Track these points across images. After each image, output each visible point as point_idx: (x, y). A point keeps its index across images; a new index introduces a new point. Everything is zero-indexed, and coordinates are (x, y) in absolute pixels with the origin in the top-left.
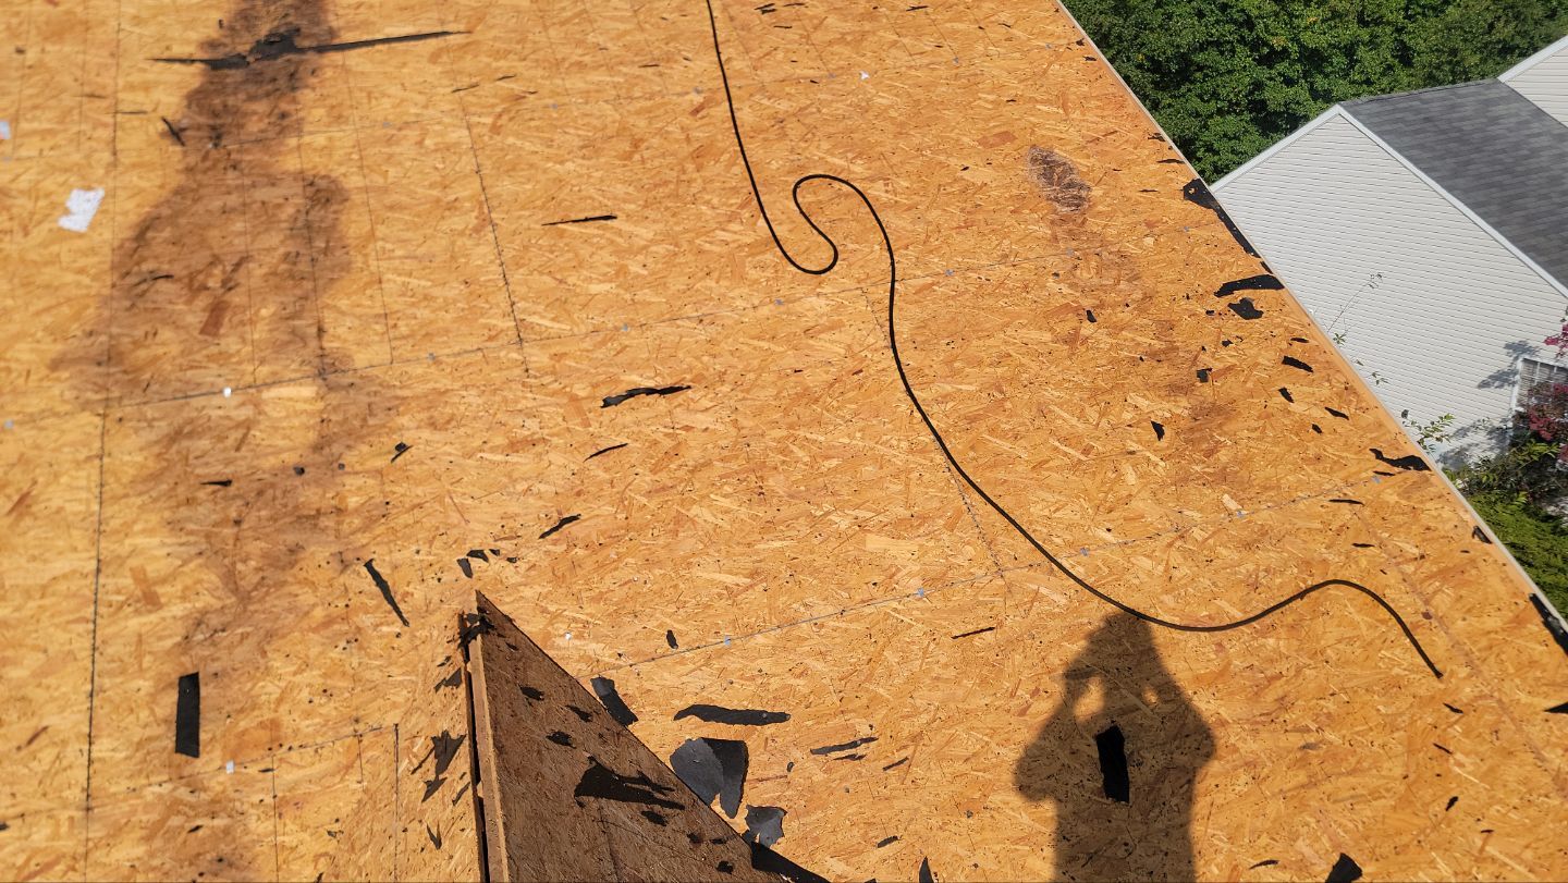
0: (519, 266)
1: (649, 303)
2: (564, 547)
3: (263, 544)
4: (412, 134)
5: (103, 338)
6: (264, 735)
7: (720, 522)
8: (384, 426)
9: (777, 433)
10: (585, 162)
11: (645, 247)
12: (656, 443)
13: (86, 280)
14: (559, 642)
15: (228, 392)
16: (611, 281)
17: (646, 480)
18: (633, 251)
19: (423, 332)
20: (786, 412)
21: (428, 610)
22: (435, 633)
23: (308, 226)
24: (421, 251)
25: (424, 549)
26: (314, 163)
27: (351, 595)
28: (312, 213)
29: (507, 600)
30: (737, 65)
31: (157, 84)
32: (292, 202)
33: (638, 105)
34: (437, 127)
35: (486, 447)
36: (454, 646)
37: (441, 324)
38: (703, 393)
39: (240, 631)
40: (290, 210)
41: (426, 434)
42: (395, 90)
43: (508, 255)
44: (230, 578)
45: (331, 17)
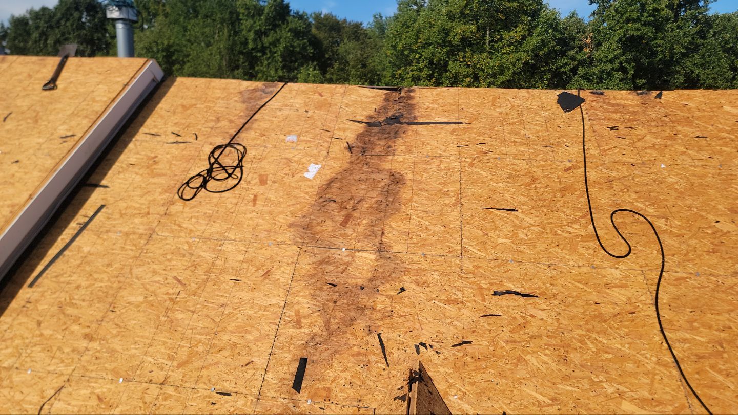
0: (468, 223)
1: (526, 253)
2: (462, 354)
3: (342, 314)
4: (437, 162)
5: (308, 219)
6: (324, 393)
7: (541, 368)
8: (398, 278)
9: (580, 332)
10: (508, 184)
11: (529, 227)
12: (515, 318)
13: (307, 197)
14: (450, 397)
15: (344, 249)
16: (508, 239)
17: (507, 335)
18: (522, 228)
19: (422, 243)
20: (587, 323)
21: (398, 362)
22: (399, 374)
23: (388, 191)
24: (430, 209)
25: (402, 335)
26: (396, 167)
27: (369, 346)
28: (391, 186)
29: (432, 370)
30: (592, 151)
31: (348, 129)
32: (383, 180)
33: (538, 163)
34: (447, 160)
35: (437, 298)
36: (406, 383)
37: (430, 241)
38: (544, 301)
39: (326, 346)
40: (383, 184)
41: (414, 286)
42: (434, 143)
43: (465, 218)
44: (327, 323)
45: (416, 111)
